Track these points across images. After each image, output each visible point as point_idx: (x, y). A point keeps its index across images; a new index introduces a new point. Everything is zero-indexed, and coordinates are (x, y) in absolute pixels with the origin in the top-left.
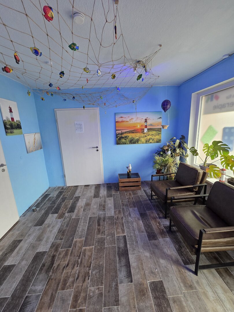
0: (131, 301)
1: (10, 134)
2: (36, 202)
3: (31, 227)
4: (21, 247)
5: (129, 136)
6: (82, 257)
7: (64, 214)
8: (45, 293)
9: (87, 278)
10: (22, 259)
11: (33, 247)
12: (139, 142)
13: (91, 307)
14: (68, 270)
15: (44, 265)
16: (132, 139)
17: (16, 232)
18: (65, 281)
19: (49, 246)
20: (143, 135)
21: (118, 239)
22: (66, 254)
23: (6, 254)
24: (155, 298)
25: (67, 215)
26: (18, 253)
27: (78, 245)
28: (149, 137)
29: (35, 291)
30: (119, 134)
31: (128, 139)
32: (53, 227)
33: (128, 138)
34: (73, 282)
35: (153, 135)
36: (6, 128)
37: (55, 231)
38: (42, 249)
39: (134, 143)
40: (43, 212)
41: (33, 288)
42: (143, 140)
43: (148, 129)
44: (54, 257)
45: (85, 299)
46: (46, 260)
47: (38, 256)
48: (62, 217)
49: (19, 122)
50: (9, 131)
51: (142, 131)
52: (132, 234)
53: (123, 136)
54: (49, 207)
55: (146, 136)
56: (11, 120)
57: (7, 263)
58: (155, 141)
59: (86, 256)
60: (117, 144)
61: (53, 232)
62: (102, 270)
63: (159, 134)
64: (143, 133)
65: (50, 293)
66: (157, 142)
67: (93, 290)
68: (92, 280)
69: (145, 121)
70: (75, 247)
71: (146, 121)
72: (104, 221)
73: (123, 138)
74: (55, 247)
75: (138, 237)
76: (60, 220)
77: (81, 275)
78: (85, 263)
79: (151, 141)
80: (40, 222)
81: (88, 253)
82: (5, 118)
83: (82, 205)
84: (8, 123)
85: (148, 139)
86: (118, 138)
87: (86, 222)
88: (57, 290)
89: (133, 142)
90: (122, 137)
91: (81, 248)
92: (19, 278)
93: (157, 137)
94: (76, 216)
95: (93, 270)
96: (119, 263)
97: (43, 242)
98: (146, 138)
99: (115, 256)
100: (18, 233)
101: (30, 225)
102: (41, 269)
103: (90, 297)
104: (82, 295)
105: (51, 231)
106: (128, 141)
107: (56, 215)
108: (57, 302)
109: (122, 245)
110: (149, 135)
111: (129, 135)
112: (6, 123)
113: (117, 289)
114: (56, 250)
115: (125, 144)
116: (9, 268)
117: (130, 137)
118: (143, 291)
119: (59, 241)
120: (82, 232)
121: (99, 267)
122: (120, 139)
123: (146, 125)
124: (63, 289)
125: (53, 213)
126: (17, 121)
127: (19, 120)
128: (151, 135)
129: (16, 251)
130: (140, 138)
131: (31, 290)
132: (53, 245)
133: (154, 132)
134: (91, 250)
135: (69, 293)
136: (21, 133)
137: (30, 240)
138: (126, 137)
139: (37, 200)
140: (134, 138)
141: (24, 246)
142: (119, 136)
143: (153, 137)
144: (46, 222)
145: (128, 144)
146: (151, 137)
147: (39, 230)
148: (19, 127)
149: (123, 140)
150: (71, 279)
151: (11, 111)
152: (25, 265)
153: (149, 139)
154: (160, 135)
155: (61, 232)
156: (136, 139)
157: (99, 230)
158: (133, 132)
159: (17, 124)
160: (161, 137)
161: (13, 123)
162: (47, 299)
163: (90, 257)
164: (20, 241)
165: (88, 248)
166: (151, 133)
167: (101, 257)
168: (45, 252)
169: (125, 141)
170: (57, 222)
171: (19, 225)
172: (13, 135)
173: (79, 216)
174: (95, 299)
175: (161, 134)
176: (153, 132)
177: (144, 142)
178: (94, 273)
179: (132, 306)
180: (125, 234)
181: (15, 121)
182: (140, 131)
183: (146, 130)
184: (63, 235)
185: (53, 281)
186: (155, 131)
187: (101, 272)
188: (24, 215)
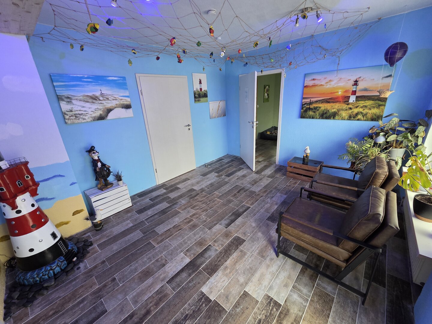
0: (217, 233)
1: (197, 102)
2: (211, 162)
3: (198, 175)
4: (188, 182)
5: (320, 108)
6: (211, 202)
7: (222, 175)
8: (184, 205)
9: (205, 211)
10: (184, 188)
11: (192, 185)
12: (337, 117)
13: (197, 222)
14: (200, 203)
15: (191, 195)
16: (325, 111)
17: (190, 175)
18: (195, 206)
19: (200, 188)
20: (345, 106)
21: (242, 206)
22: (204, 197)
23: (180, 182)
24: (231, 242)
25: (223, 177)
26: (185, 184)
27: (215, 196)
28: (356, 111)
29: (181, 202)
30: (305, 104)
31: (318, 112)
32: (209, 180)
33: (318, 110)
34: (198, 209)
35: (366, 106)
36: (195, 97)
37: (208, 182)
38: (195, 188)
39: (328, 118)
40: (211, 169)
41: (181, 201)
42: (344, 114)
43: (357, 97)
44: (198, 194)
45: (197, 218)
46: (194, 193)
47: (192, 190)
48: (219, 177)
49: (206, 92)
50: (197, 99)
51: (346, 99)
52: (257, 209)
53: (311, 107)
54: (216, 168)
55: (351, 109)
56: (199, 90)
57: (178, 186)
58: (369, 117)
59: (214, 203)
60: (301, 118)
61: (207, 183)
62: (216, 214)
63: (380, 105)
64: (347, 103)
65: (186, 206)
66: (372, 120)
67: (203, 217)
68: (206, 214)
69: (353, 83)
70: (212, 196)
71: (356, 83)
72: (245, 191)
73: (312, 109)
74: (202, 190)
75: (259, 213)
76: (216, 178)
77: (203, 209)
78: (210, 205)
79: (360, 117)
80: (204, 175)
81: (216, 202)
82: (195, 89)
83: (240, 175)
84: (197, 93)
85: (354, 113)
86: (303, 109)
87: (231, 187)
88: (189, 207)
89: (326, 115)
90: (310, 109)
91: (215, 198)
92: (179, 194)
93: (375, 111)
94: (228, 180)
95: (211, 211)
96: (229, 217)
97: (198, 185)
98: (351, 111)
99: (230, 213)
100: (191, 175)
101: (199, 174)
102: (189, 196)
103: (200, 219)
104: (197, 216)
105: (206, 182)
106: (318, 114)
107: (217, 174)
108: (186, 211)
109: (241, 210)
110: (357, 107)
111: (320, 105)
112: (195, 93)
113: (215, 225)
114: (201, 192)
115: (313, 118)
116: (178, 188)
117: (323, 108)
118: (228, 235)
119: (206, 189)
120: (223, 190)
121: (216, 212)
122: (306, 111)
123: (354, 90)
124: (192, 208)
125: (216, 172)
126: (204, 90)
127: (207, 89)
128: (362, 107)
129: (184, 183)
130: (339, 110)
131: (180, 201)
132: (202, 189)
133: (369, 103)
134: (219, 202)
135: (193, 211)
136: (207, 101)
137: (193, 181)
138: (315, 108)
139: (213, 161)
140: (329, 111)
141: (189, 182)
142: (305, 107)
143: (366, 111)
144: (207, 176)
145: (316, 118)
146: (361, 110)
147: (201, 178)
148: (205, 95)
149: (311, 113)
150: (197, 207)
151: (200, 83)
152: (184, 190)
153: (357, 114)
154: (382, 107)
155: (212, 185)
156: (332, 113)
157: (235, 195)
158: (329, 101)
159: (204, 93)
160: (383, 112)
161: (201, 92)
162: (183, 207)
163: (215, 205)
164: (189, 179)
165: (219, 200)
166: (362, 103)
167: (221, 208)
168: (195, 190)
169: (313, 114)
170: (214, 178)
171: (194, 171)
172: (200, 103)
173: (230, 181)
174: (201, 221)
175: (385, 105)
176: (366, 101)
177: (346, 118)
178: (210, 212)
179: (215, 235)
180: (251, 207)
181: (203, 91)
182: (341, 100)
183: (352, 99)
184: (211, 187)
185: (190, 203)
186: (373, 100)
187: (214, 214)
188: (200, 167)
